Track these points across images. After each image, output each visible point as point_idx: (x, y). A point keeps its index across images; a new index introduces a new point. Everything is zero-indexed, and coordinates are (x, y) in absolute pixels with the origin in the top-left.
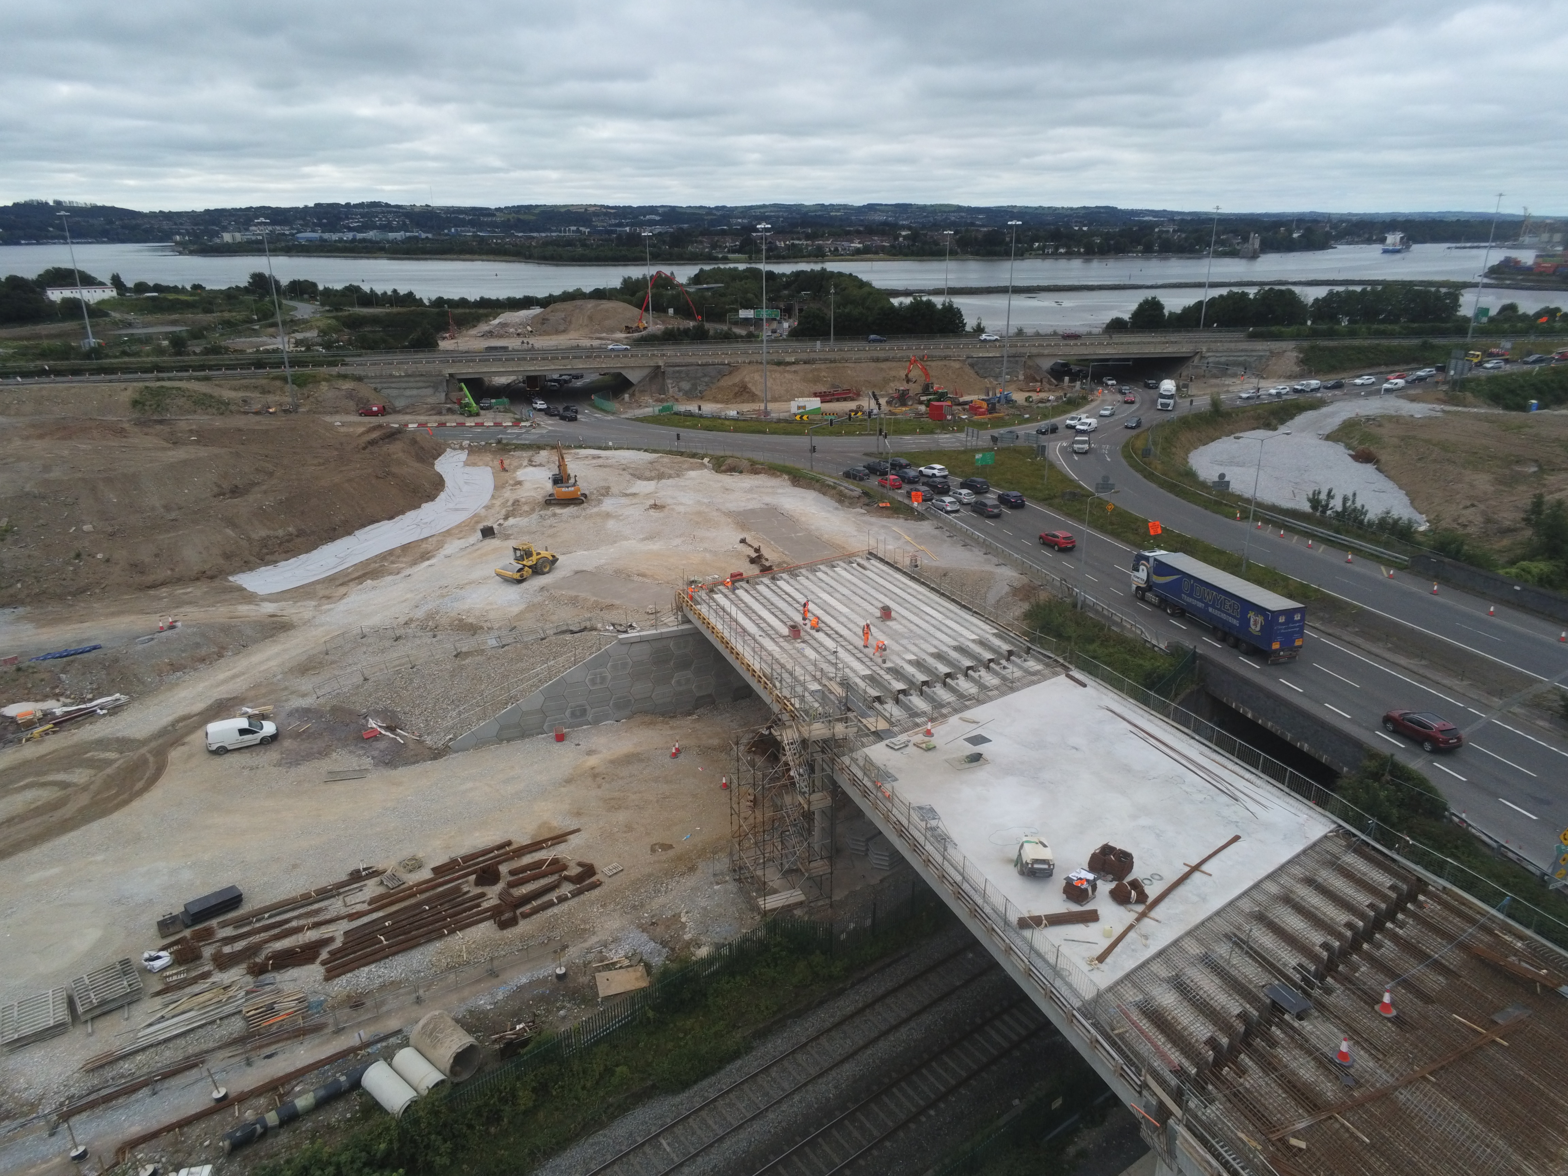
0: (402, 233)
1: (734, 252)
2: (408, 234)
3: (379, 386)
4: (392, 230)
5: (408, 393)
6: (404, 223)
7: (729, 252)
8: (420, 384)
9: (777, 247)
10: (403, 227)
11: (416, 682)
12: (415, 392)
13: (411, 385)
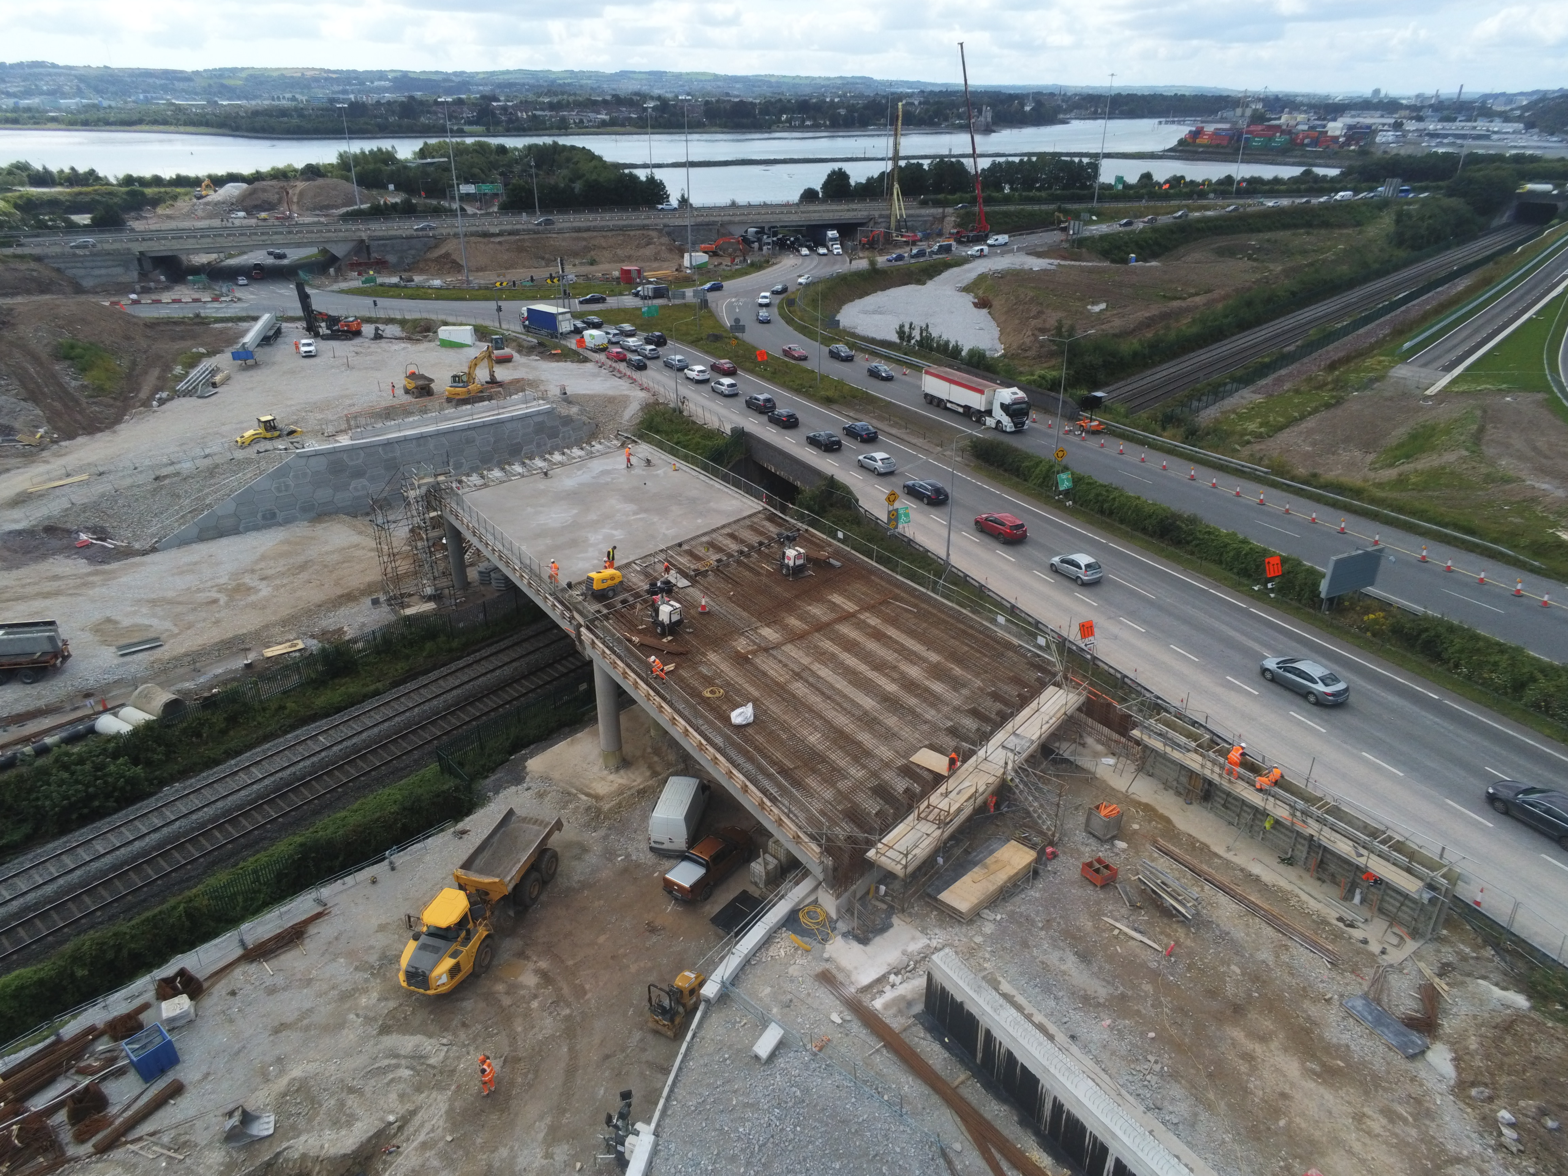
0: (78, 99)
1: (470, 122)
2: (84, 101)
3: (62, 266)
4: (64, 96)
5: (97, 272)
6: (79, 88)
7: (465, 124)
8: (110, 263)
9: (517, 119)
10: (79, 93)
11: (120, 502)
12: (103, 271)
13: (99, 264)
